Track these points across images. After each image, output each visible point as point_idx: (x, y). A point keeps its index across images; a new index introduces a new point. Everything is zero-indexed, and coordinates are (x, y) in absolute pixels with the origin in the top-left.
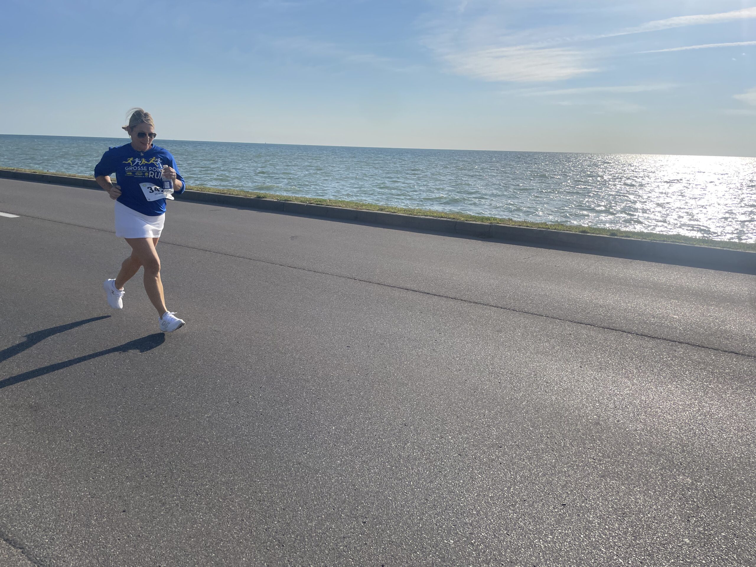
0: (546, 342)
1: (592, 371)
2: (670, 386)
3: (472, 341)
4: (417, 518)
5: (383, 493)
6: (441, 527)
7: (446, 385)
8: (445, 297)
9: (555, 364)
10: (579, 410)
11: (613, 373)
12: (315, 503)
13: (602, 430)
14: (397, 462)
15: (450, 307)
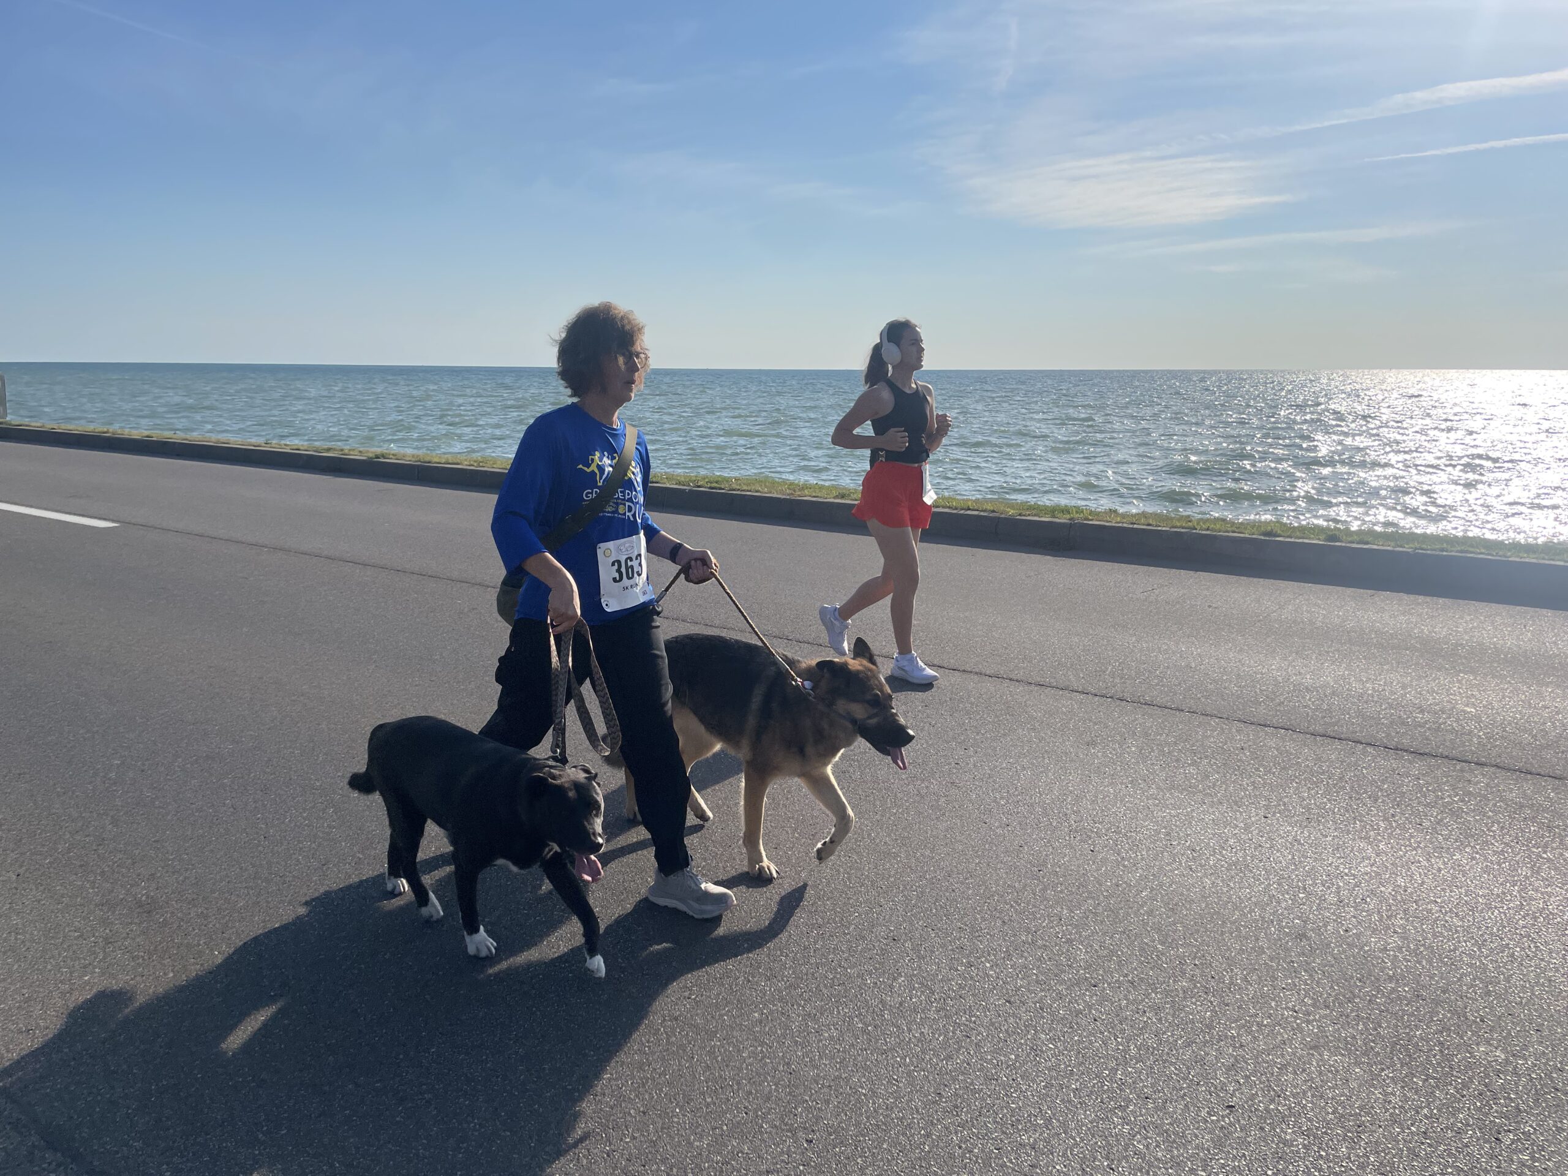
0: (1189, 765)
1: (1290, 824)
2: (1457, 856)
3: (1033, 764)
4: (919, 1133)
5: (848, 1081)
6: (971, 1152)
7: (978, 857)
8: (976, 673)
9: (1211, 810)
10: (1263, 909)
11: (1335, 829)
12: (709, 1100)
13: (1312, 951)
14: (877, 1016)
15: (986, 693)
